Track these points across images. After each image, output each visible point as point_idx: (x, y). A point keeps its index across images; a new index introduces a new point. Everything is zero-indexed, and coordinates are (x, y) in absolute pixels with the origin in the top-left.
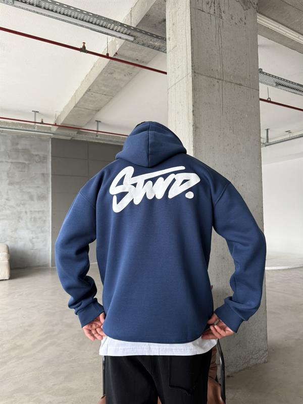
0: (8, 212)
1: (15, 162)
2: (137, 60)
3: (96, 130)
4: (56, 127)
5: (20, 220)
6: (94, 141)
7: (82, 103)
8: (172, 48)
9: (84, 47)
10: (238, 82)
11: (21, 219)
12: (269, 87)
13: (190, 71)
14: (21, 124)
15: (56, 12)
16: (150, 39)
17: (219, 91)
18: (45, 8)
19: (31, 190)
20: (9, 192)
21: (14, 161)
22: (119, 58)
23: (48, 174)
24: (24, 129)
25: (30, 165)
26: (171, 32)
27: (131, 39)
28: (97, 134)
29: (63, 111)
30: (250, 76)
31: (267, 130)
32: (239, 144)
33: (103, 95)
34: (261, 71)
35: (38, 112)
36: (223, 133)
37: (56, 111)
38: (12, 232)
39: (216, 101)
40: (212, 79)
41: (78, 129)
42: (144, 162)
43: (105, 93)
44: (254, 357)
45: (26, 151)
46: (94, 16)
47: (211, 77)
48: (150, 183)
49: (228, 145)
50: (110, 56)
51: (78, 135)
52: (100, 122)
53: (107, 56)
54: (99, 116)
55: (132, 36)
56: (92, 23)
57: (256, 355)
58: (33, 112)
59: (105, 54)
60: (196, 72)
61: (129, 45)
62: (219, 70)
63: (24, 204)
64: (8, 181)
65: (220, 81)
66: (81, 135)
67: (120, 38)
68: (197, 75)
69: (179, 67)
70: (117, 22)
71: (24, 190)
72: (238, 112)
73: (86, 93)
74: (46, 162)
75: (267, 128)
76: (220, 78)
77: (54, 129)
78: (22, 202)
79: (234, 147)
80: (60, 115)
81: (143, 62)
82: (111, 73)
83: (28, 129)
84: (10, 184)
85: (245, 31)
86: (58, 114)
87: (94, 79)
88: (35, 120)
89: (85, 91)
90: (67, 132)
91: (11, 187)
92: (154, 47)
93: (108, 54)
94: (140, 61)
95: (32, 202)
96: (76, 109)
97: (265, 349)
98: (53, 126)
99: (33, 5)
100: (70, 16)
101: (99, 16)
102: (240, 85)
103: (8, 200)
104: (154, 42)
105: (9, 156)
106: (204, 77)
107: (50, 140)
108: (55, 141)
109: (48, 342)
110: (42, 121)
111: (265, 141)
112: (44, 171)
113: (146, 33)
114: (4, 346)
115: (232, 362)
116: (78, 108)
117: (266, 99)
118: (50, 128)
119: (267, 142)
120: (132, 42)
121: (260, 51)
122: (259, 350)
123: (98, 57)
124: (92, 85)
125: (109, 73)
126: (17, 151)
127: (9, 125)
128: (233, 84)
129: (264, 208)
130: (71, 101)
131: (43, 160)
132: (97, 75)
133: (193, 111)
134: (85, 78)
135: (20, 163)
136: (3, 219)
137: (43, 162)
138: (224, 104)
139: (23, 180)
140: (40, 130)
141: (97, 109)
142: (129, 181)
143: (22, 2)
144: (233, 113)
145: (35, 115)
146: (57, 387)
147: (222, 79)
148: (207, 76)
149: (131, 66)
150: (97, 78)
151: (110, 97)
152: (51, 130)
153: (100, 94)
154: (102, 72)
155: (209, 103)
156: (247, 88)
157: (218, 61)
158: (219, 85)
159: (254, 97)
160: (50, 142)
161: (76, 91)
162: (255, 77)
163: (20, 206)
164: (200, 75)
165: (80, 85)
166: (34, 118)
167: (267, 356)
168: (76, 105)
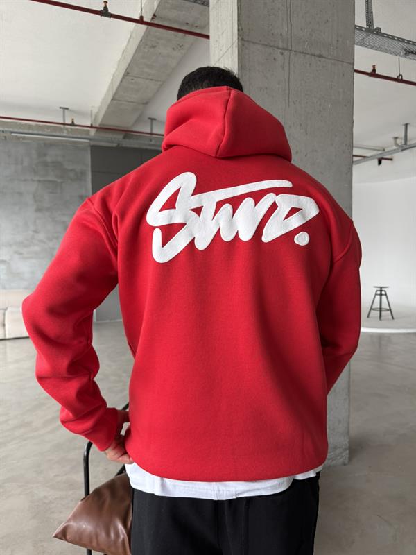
0: (37, 248)
1: (45, 181)
2: (187, 24)
3: (149, 131)
4: (94, 130)
6: (149, 148)
7: (120, 93)
9: (106, 8)
10: (317, 53)
13: (236, 38)
14: (48, 127)
17: (283, 68)
19: (65, 219)
20: (38, 221)
21: (42, 179)
22: (161, 23)
25: (63, 184)
28: (150, 138)
29: (100, 106)
30: (338, 41)
31: (406, 125)
33: (148, 81)
34: (378, 32)
35: (67, 109)
36: (290, 134)
37: (92, 107)
39: (279, 84)
40: (271, 49)
41: (127, 133)
43: (150, 77)
45: (57, 165)
47: (271, 46)
50: (145, 19)
51: (126, 140)
52: (154, 119)
53: (141, 21)
54: (151, 112)
58: (62, 110)
59: (138, 18)
60: (245, 39)
62: (284, 34)
64: (35, 206)
65: (286, 53)
68: (246, 44)
69: (223, 33)
71: (57, 219)
72: (315, 100)
73: (123, 78)
74: (85, 180)
75: (405, 123)
76: (285, 46)
77: (93, 132)
78: (55, 235)
81: (196, 27)
82: (154, 47)
83: (56, 134)
84: (39, 210)
86: (95, 111)
87: (132, 57)
88: (64, 120)
89: (121, 76)
90: (109, 135)
91: (40, 215)
93: (142, 17)
94: (192, 26)
96: (115, 102)
97: (344, 447)
98: (91, 129)
102: (320, 56)
103: (36, 232)
105: (35, 172)
106: (259, 47)
107: (89, 149)
108: (96, 150)
110: (73, 122)
111: (402, 143)
112: (83, 192)
116: (116, 99)
117: (395, 77)
119: (405, 144)
122: (335, 448)
124: (130, 66)
125: (150, 47)
126: (45, 164)
128: (308, 56)
130: (108, 91)
131: (80, 176)
134: (122, 56)
135: (50, 181)
136: (32, 258)
137: (80, 180)
138: (291, 88)
139: (55, 205)
141: (145, 102)
144: (307, 103)
145: (64, 112)
146: (59, 479)
147: (290, 48)
148: (263, 45)
149: (180, 34)
150: (134, 55)
151: (159, 83)
152: (89, 135)
153: (144, 78)
154: (139, 45)
155: (267, 88)
156: (333, 61)
157: (283, 19)
158: (284, 59)
159: (343, 75)
160: (89, 152)
161: (114, 75)
162: (348, 42)
163: (52, 240)
164: (251, 44)
165: (116, 67)
166: (62, 118)
167: (347, 456)
168: (114, 96)
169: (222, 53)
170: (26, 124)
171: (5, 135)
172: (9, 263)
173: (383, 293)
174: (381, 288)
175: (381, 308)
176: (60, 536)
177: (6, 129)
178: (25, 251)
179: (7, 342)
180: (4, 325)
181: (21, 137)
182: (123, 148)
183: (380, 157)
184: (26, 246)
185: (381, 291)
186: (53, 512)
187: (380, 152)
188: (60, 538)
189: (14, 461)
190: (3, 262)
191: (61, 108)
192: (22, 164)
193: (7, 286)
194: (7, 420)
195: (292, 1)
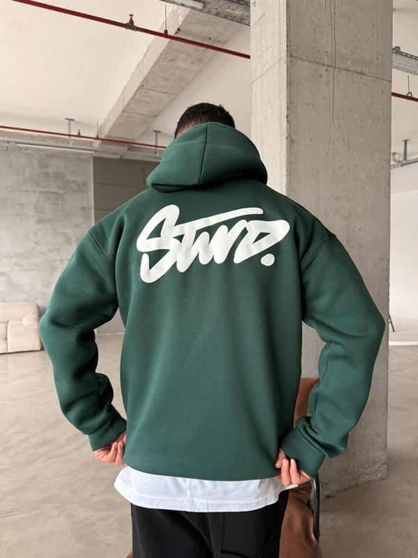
0: (38, 260)
1: (45, 192)
2: (210, 38)
3: (154, 144)
4: (99, 142)
5: (55, 272)
6: (152, 160)
7: (132, 106)
8: (258, 18)
9: (131, 21)
10: (359, 70)
11: (56, 270)
12: (410, 75)
13: (284, 54)
14: (51, 138)
16: (227, 6)
17: (328, 84)
19: (67, 230)
20: (39, 233)
21: (43, 190)
22: (183, 37)
23: (89, 209)
24: (55, 144)
25: (65, 196)
27: (200, 6)
28: (155, 150)
29: (108, 118)
30: (378, 59)
31: (406, 141)
32: (358, 166)
33: (161, 94)
34: (397, 50)
35: (72, 120)
36: (334, 149)
37: (99, 118)
39: (324, 100)
40: (317, 66)
41: (130, 145)
43: (164, 91)
44: (366, 472)
45: (59, 176)
47: (317, 63)
49: (340, 167)
50: (169, 33)
51: (129, 152)
52: (159, 132)
53: (165, 35)
54: (157, 124)
57: (368, 469)
58: (67, 121)
59: (163, 32)
60: (293, 54)
61: (197, 16)
62: (329, 51)
63: (58, 250)
64: (36, 218)
65: (331, 70)
66: (132, 153)
67: (183, 5)
68: (294, 60)
69: (267, 49)
71: (58, 231)
72: (357, 116)
73: (137, 90)
74: (87, 192)
75: (404, 139)
76: (330, 64)
77: (97, 144)
78: (56, 247)
79: (349, 171)
80: (104, 123)
81: (219, 42)
82: (173, 60)
83: (59, 145)
84: (40, 221)
86: (101, 123)
87: (148, 70)
88: (70, 131)
89: (136, 88)
90: (114, 147)
91: (41, 226)
92: (234, 18)
93: (166, 31)
94: (215, 41)
96: (125, 114)
97: (383, 462)
98: (96, 141)
102: (362, 73)
103: (37, 243)
104: (233, 9)
105: (36, 184)
106: (306, 63)
107: (92, 159)
108: (99, 162)
110: (79, 133)
111: (401, 159)
112: (85, 204)
114: (30, 439)
115: (334, 478)
116: (127, 113)
117: (405, 94)
118: (91, 142)
119: (405, 159)
120: (201, 11)
121: (396, 18)
122: (374, 463)
123: (154, 36)
124: (146, 79)
125: (170, 61)
126: (47, 175)
127: (35, 140)
128: (350, 73)
129: (391, 262)
130: (118, 104)
131: (82, 188)
132: (153, 63)
133: (287, 116)
134: (136, 68)
135: (51, 193)
136: (32, 270)
137: (83, 192)
138: (335, 104)
139: (56, 216)
140: (77, 146)
141: (155, 113)
144: (349, 119)
145: (70, 124)
146: (95, 499)
147: (334, 65)
148: (310, 61)
149: (201, 49)
151: (173, 96)
152: (92, 146)
153: (158, 91)
154: (159, 59)
155: (313, 104)
156: (373, 79)
157: (328, 37)
158: (329, 75)
159: (383, 92)
160: (92, 163)
161: (125, 88)
162: (387, 60)
163: (52, 252)
164: (299, 60)
165: (129, 79)
166: (68, 130)
167: (385, 470)
168: (124, 109)
169: (265, 69)
170: (29, 135)
171: (8, 145)
172: (8, 275)
177: (11, 139)
178: (25, 262)
179: (9, 356)
180: (6, 339)
181: (24, 148)
182: (125, 160)
184: (26, 258)
186: (98, 534)
189: (45, 481)
190: (3, 274)
191: (66, 119)
192: (24, 174)
193: (7, 299)
194: (28, 438)
195: (336, 20)
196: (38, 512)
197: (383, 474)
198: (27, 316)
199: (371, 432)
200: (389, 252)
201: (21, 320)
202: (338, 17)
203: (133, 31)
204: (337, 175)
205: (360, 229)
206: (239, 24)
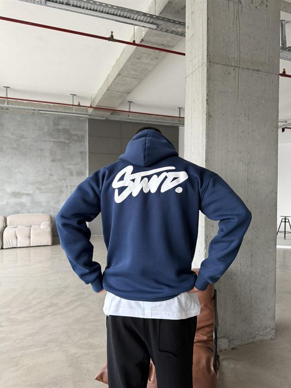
0: (51, 186)
1: (57, 142)
2: (163, 45)
3: (128, 110)
4: (92, 109)
5: (62, 194)
6: (126, 120)
7: (113, 86)
8: (190, 36)
9: (112, 36)
10: (256, 68)
11: (63, 192)
13: (205, 60)
15: (83, 8)
16: (172, 26)
17: (234, 78)
18: (73, 6)
19: (71, 167)
20: (52, 168)
21: (56, 140)
22: (145, 45)
23: (85, 152)
24: (64, 111)
25: (70, 144)
26: (190, 20)
27: (154, 27)
28: (129, 114)
29: (98, 94)
30: (269, 60)
32: (255, 131)
33: (132, 79)
35: (75, 95)
36: (238, 120)
37: (92, 94)
38: (55, 203)
39: (232, 89)
40: (227, 67)
41: (114, 111)
42: (141, 162)
43: (134, 77)
44: (260, 334)
45: (66, 131)
46: (118, 8)
47: (227, 65)
48: (146, 179)
49: (243, 132)
50: (136, 42)
51: (111, 116)
52: (132, 102)
53: (134, 44)
54: (130, 98)
55: (155, 24)
56: (116, 15)
57: (262, 332)
58: (72, 96)
59: (132, 42)
60: (211, 61)
61: (153, 32)
62: (235, 57)
63: (65, 179)
64: (51, 158)
65: (236, 69)
66: (114, 116)
67: (144, 27)
68: (212, 64)
69: (195, 57)
70: (140, 12)
71: (65, 167)
72: (254, 98)
73: (116, 77)
74: (84, 142)
76: (236, 65)
77: (90, 110)
78: (64, 177)
79: (248, 134)
80: (96, 96)
82: (139, 58)
83: (66, 111)
84: (53, 161)
85: (266, 13)
86: (93, 96)
88: (73, 102)
89: (115, 76)
90: (101, 113)
91: (54, 164)
92: (177, 33)
93: (134, 41)
94: (166, 46)
95: (72, 177)
96: (109, 92)
97: (272, 328)
98: (90, 108)
99: (63, 3)
100: (96, 11)
101: (123, 8)
102: (258, 70)
103: (51, 175)
104: (176, 28)
105: (51, 136)
106: (220, 66)
107: (87, 120)
108: (92, 122)
109: (79, 303)
110: (79, 104)
112: (83, 150)
113: (169, 20)
114: (43, 303)
115: (238, 336)
116: (110, 91)
118: (87, 109)
120: (156, 29)
122: (266, 328)
123: (125, 45)
124: (122, 70)
125: (137, 59)
126: (58, 131)
127: (51, 108)
128: (250, 71)
130: (104, 85)
131: (81, 139)
132: (126, 60)
133: (207, 100)
134: (116, 63)
135: (61, 142)
136: (48, 192)
137: (81, 142)
138: (239, 91)
139: (64, 157)
140: (77, 112)
141: (128, 91)
142: (128, 177)
143: (53, 2)
144: (249, 100)
145: (73, 98)
146: (82, 341)
147: (239, 66)
148: (222, 64)
149: (157, 51)
150: (125, 63)
151: (139, 80)
152: (88, 112)
153: (130, 77)
154: (130, 58)
155: (224, 92)
156: (266, 74)
157: (235, 48)
158: (235, 73)
160: (87, 122)
161: (108, 75)
162: (276, 61)
163: (61, 181)
164: (215, 64)
165: (111, 69)
166: (72, 101)
167: (274, 334)
168: (108, 88)
169: (194, 69)
170: (47, 105)
171: (34, 112)
172: (32, 196)
173: (287, 220)
174: (285, 217)
175: (285, 231)
176: (99, 379)
177: (36, 108)
178: (43, 187)
179: (31, 249)
180: (30, 237)
181: (44, 113)
182: (109, 120)
183: (284, 127)
184: (44, 184)
185: (285, 219)
186: (82, 363)
187: (283, 124)
188: (99, 380)
189: (51, 329)
190: (29, 194)
191: (71, 94)
192: (43, 130)
193: (31, 211)
194: (41, 302)
195: (241, 37)
196: (46, 348)
197: (273, 336)
198: (44, 223)
199: (264, 307)
200: (277, 187)
201: (40, 225)
202: (242, 35)
203: (113, 42)
204: (241, 137)
205: (256, 171)
206: (181, 37)
